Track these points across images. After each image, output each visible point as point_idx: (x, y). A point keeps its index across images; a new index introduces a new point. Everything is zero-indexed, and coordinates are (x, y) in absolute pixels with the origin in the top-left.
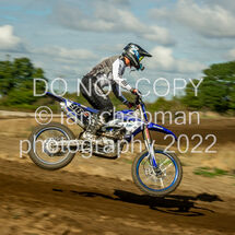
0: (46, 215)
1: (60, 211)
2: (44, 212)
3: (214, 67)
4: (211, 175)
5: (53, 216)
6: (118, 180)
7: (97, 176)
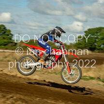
1: (18, 96)
2: (11, 96)
3: (89, 30)
4: (87, 79)
5: (15, 98)
7: (35, 79)
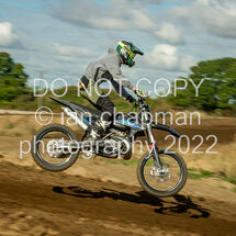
0: (22, 216)
5: (29, 217)
6: (99, 181)
7: (77, 176)
